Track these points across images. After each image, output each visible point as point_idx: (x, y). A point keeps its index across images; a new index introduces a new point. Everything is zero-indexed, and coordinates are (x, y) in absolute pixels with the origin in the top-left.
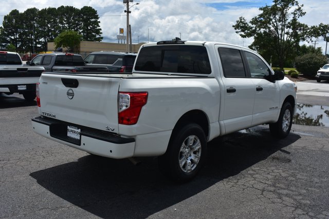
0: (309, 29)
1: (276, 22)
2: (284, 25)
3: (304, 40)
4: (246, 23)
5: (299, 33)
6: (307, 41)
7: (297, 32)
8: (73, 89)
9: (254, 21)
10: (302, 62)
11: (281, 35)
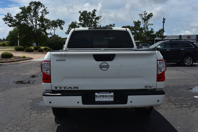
0: (50, 22)
1: (31, 17)
2: (37, 19)
3: (49, 28)
4: (12, 17)
5: (45, 24)
6: (51, 29)
7: (44, 24)
8: (108, 62)
9: (18, 16)
10: (52, 42)
11: (35, 25)
